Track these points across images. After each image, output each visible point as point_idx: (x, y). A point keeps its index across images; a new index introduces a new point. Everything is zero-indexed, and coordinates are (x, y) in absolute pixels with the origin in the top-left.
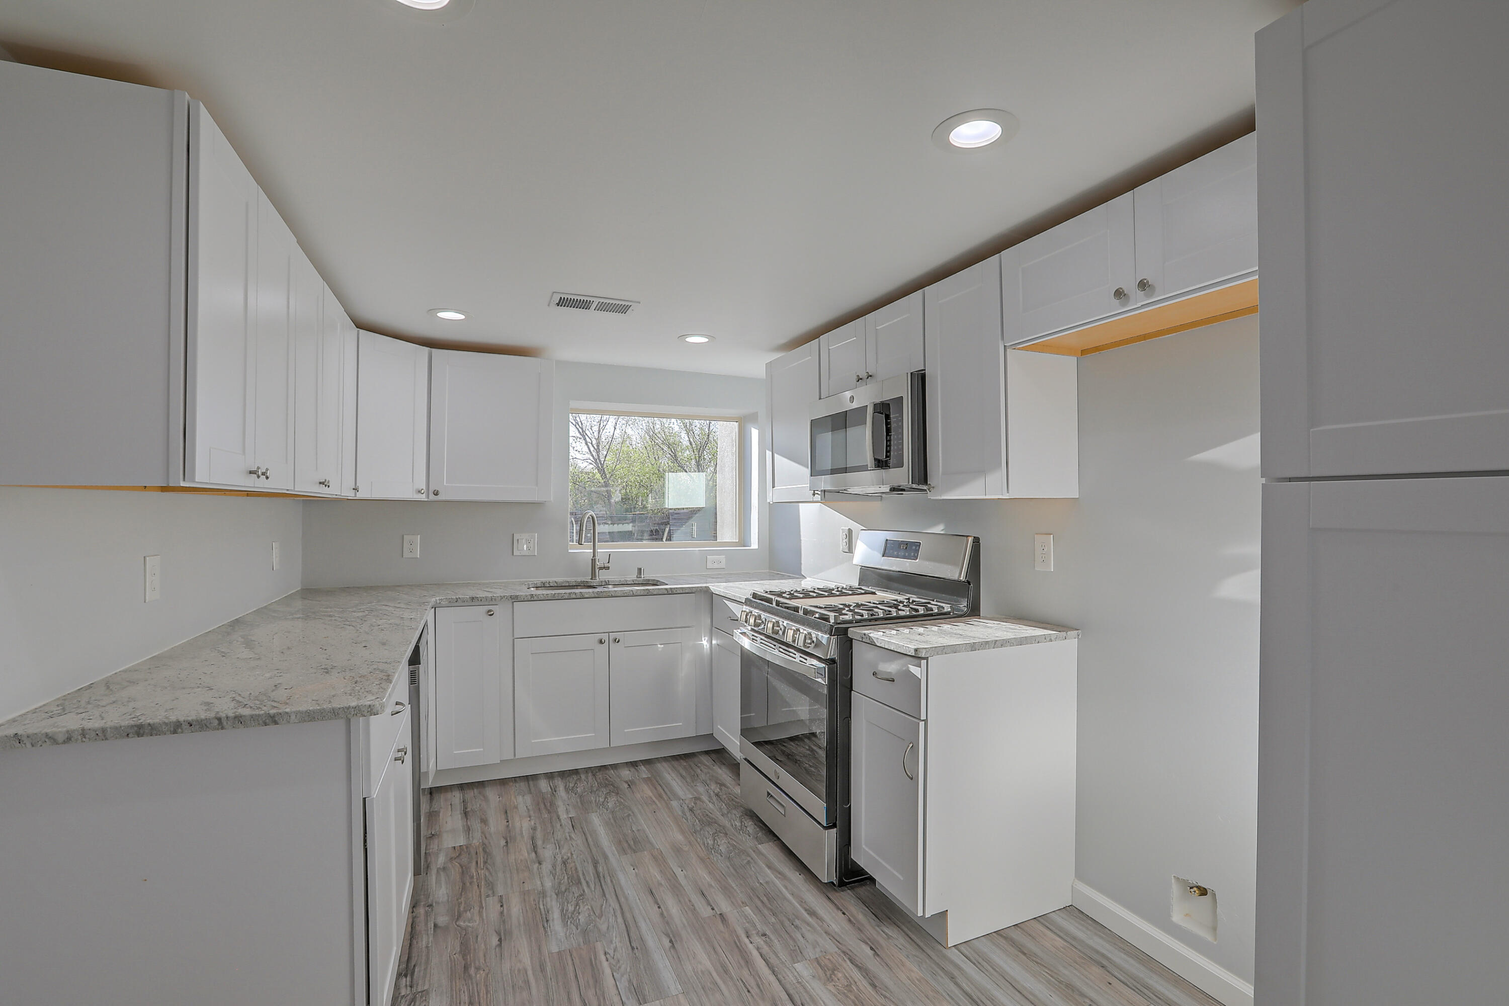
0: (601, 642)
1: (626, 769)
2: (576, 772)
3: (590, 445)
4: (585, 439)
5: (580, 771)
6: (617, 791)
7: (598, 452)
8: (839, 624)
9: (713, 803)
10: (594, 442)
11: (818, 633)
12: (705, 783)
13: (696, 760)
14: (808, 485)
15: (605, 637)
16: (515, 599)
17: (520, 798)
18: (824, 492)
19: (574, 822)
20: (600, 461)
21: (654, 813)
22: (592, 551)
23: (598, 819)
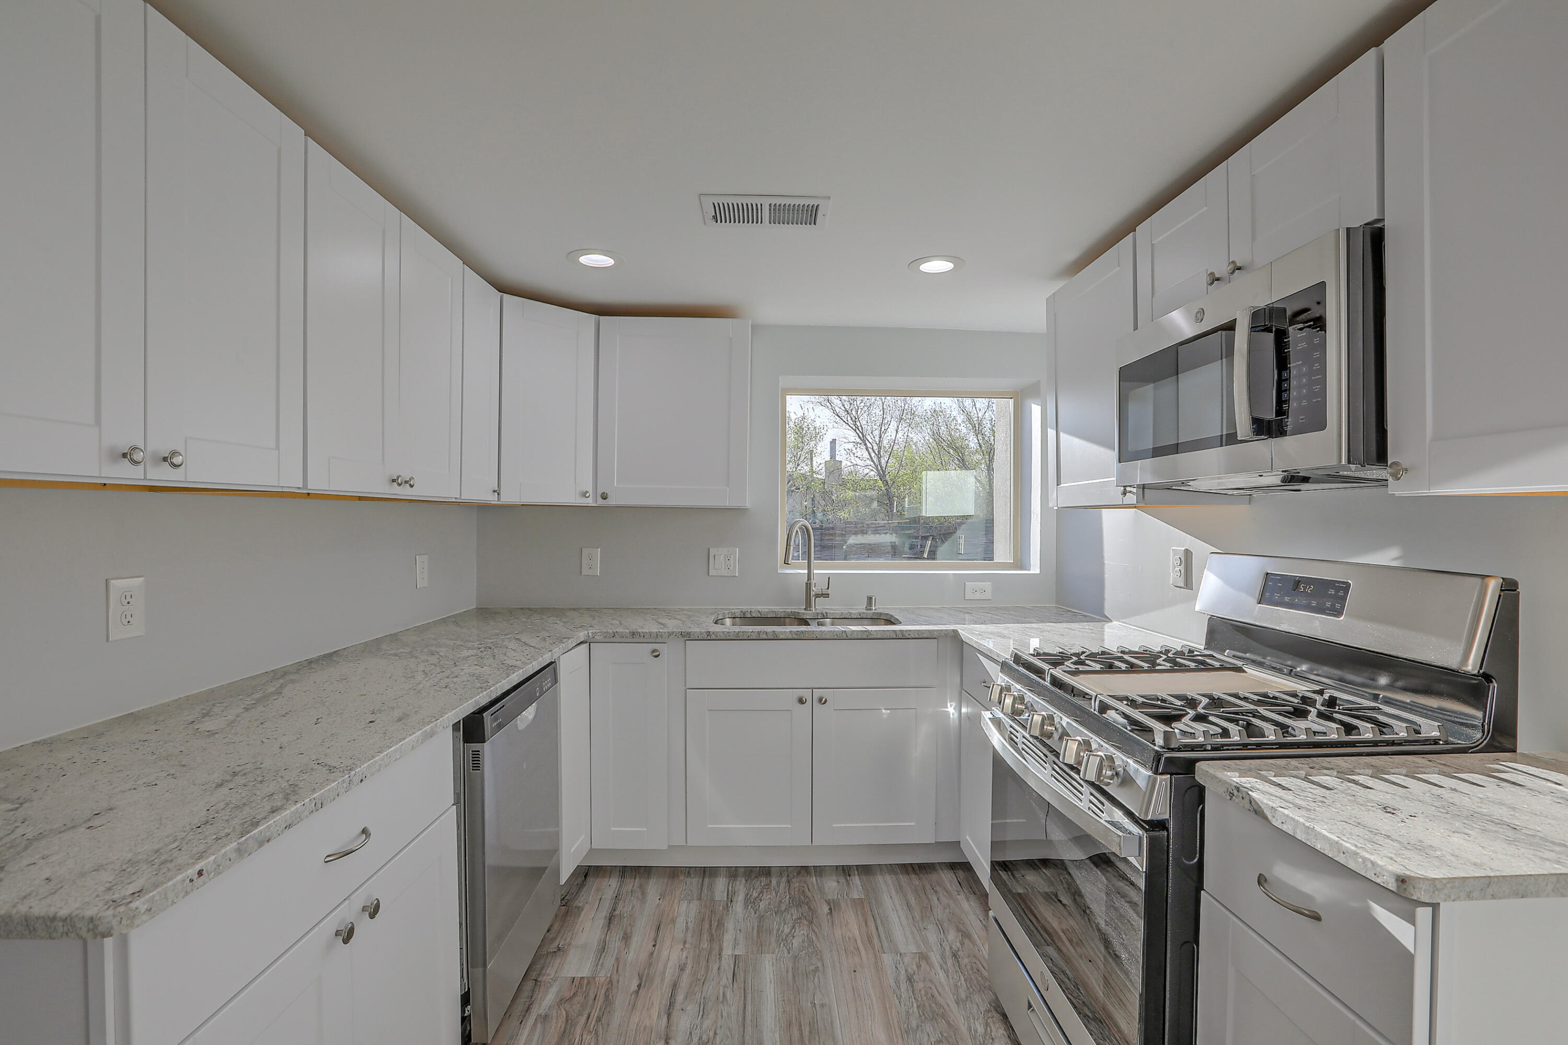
0: (801, 701)
1: (834, 877)
2: (766, 872)
3: (871, 450)
4: (865, 444)
5: (773, 870)
6: (811, 918)
7: (879, 459)
8: (1173, 750)
9: (946, 972)
10: (875, 447)
11: (1129, 760)
12: (940, 925)
13: (934, 877)
14: (1115, 479)
15: (807, 694)
16: (687, 637)
17: (684, 905)
18: (1144, 488)
19: (738, 967)
20: (881, 467)
21: (853, 973)
22: (806, 571)
23: (771, 967)
